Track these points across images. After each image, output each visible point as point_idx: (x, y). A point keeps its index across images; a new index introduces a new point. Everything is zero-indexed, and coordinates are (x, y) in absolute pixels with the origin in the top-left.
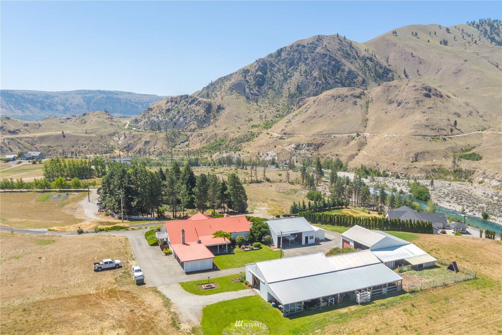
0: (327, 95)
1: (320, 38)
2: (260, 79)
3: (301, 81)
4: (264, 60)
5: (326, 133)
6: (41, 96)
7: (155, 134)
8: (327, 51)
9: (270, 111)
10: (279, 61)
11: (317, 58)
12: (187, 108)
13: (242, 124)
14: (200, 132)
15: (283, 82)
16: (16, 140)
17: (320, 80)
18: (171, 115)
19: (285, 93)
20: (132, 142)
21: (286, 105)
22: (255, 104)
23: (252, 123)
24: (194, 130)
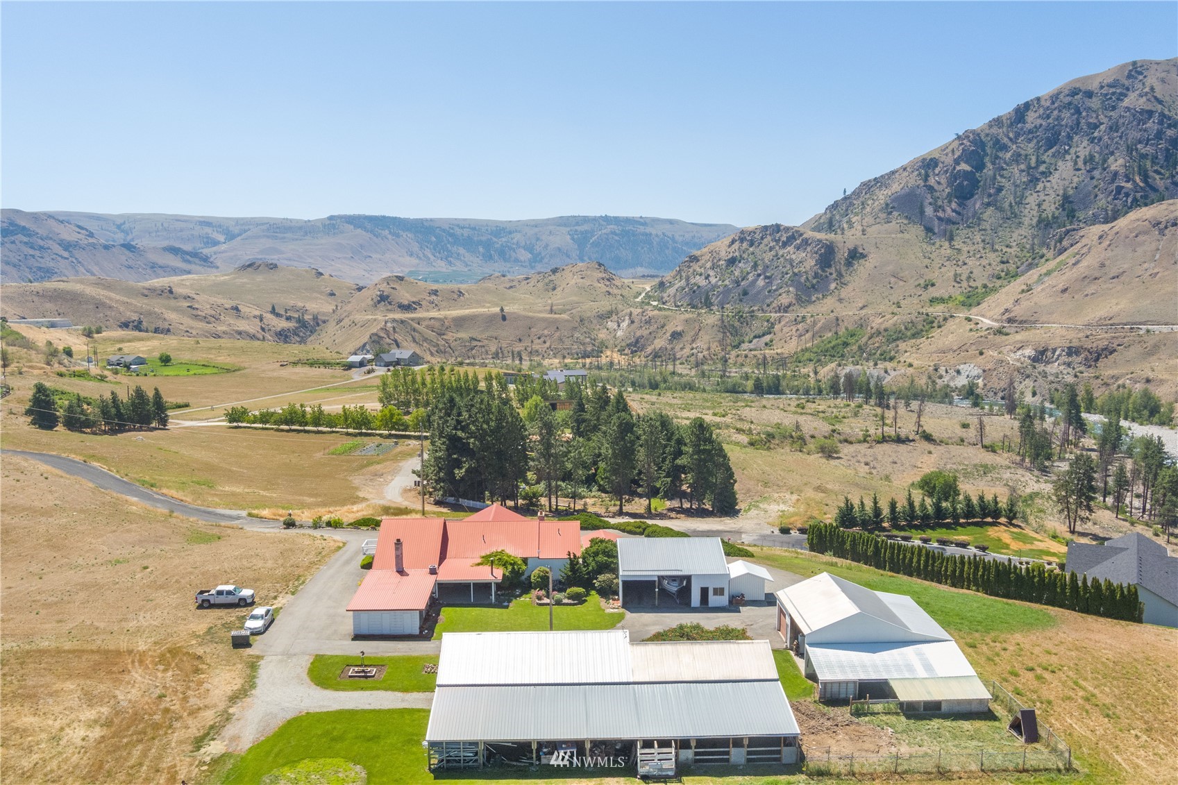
0: (1138, 220)
1: (1136, 70)
2: (965, 183)
3: (1074, 185)
4: (978, 135)
5: (1125, 321)
6: (487, 230)
7: (695, 316)
8: (1156, 104)
9: (984, 262)
10: (1018, 135)
11: (1124, 123)
12: (777, 255)
13: (907, 294)
14: (802, 312)
15: (1025, 188)
16: (409, 323)
17: (1128, 181)
18: (737, 273)
19: (1030, 215)
20: (645, 333)
21: (1028, 246)
22: (946, 244)
23: (933, 292)
24: (786, 309)
